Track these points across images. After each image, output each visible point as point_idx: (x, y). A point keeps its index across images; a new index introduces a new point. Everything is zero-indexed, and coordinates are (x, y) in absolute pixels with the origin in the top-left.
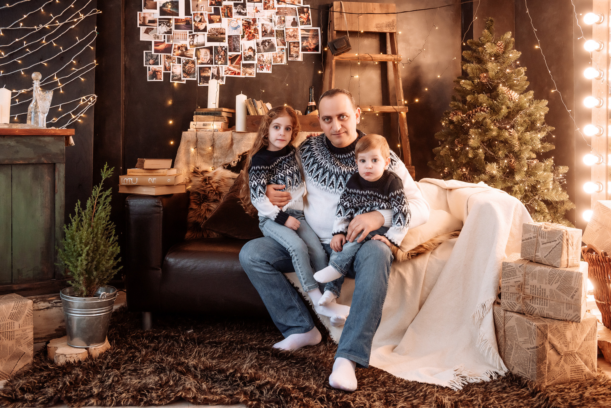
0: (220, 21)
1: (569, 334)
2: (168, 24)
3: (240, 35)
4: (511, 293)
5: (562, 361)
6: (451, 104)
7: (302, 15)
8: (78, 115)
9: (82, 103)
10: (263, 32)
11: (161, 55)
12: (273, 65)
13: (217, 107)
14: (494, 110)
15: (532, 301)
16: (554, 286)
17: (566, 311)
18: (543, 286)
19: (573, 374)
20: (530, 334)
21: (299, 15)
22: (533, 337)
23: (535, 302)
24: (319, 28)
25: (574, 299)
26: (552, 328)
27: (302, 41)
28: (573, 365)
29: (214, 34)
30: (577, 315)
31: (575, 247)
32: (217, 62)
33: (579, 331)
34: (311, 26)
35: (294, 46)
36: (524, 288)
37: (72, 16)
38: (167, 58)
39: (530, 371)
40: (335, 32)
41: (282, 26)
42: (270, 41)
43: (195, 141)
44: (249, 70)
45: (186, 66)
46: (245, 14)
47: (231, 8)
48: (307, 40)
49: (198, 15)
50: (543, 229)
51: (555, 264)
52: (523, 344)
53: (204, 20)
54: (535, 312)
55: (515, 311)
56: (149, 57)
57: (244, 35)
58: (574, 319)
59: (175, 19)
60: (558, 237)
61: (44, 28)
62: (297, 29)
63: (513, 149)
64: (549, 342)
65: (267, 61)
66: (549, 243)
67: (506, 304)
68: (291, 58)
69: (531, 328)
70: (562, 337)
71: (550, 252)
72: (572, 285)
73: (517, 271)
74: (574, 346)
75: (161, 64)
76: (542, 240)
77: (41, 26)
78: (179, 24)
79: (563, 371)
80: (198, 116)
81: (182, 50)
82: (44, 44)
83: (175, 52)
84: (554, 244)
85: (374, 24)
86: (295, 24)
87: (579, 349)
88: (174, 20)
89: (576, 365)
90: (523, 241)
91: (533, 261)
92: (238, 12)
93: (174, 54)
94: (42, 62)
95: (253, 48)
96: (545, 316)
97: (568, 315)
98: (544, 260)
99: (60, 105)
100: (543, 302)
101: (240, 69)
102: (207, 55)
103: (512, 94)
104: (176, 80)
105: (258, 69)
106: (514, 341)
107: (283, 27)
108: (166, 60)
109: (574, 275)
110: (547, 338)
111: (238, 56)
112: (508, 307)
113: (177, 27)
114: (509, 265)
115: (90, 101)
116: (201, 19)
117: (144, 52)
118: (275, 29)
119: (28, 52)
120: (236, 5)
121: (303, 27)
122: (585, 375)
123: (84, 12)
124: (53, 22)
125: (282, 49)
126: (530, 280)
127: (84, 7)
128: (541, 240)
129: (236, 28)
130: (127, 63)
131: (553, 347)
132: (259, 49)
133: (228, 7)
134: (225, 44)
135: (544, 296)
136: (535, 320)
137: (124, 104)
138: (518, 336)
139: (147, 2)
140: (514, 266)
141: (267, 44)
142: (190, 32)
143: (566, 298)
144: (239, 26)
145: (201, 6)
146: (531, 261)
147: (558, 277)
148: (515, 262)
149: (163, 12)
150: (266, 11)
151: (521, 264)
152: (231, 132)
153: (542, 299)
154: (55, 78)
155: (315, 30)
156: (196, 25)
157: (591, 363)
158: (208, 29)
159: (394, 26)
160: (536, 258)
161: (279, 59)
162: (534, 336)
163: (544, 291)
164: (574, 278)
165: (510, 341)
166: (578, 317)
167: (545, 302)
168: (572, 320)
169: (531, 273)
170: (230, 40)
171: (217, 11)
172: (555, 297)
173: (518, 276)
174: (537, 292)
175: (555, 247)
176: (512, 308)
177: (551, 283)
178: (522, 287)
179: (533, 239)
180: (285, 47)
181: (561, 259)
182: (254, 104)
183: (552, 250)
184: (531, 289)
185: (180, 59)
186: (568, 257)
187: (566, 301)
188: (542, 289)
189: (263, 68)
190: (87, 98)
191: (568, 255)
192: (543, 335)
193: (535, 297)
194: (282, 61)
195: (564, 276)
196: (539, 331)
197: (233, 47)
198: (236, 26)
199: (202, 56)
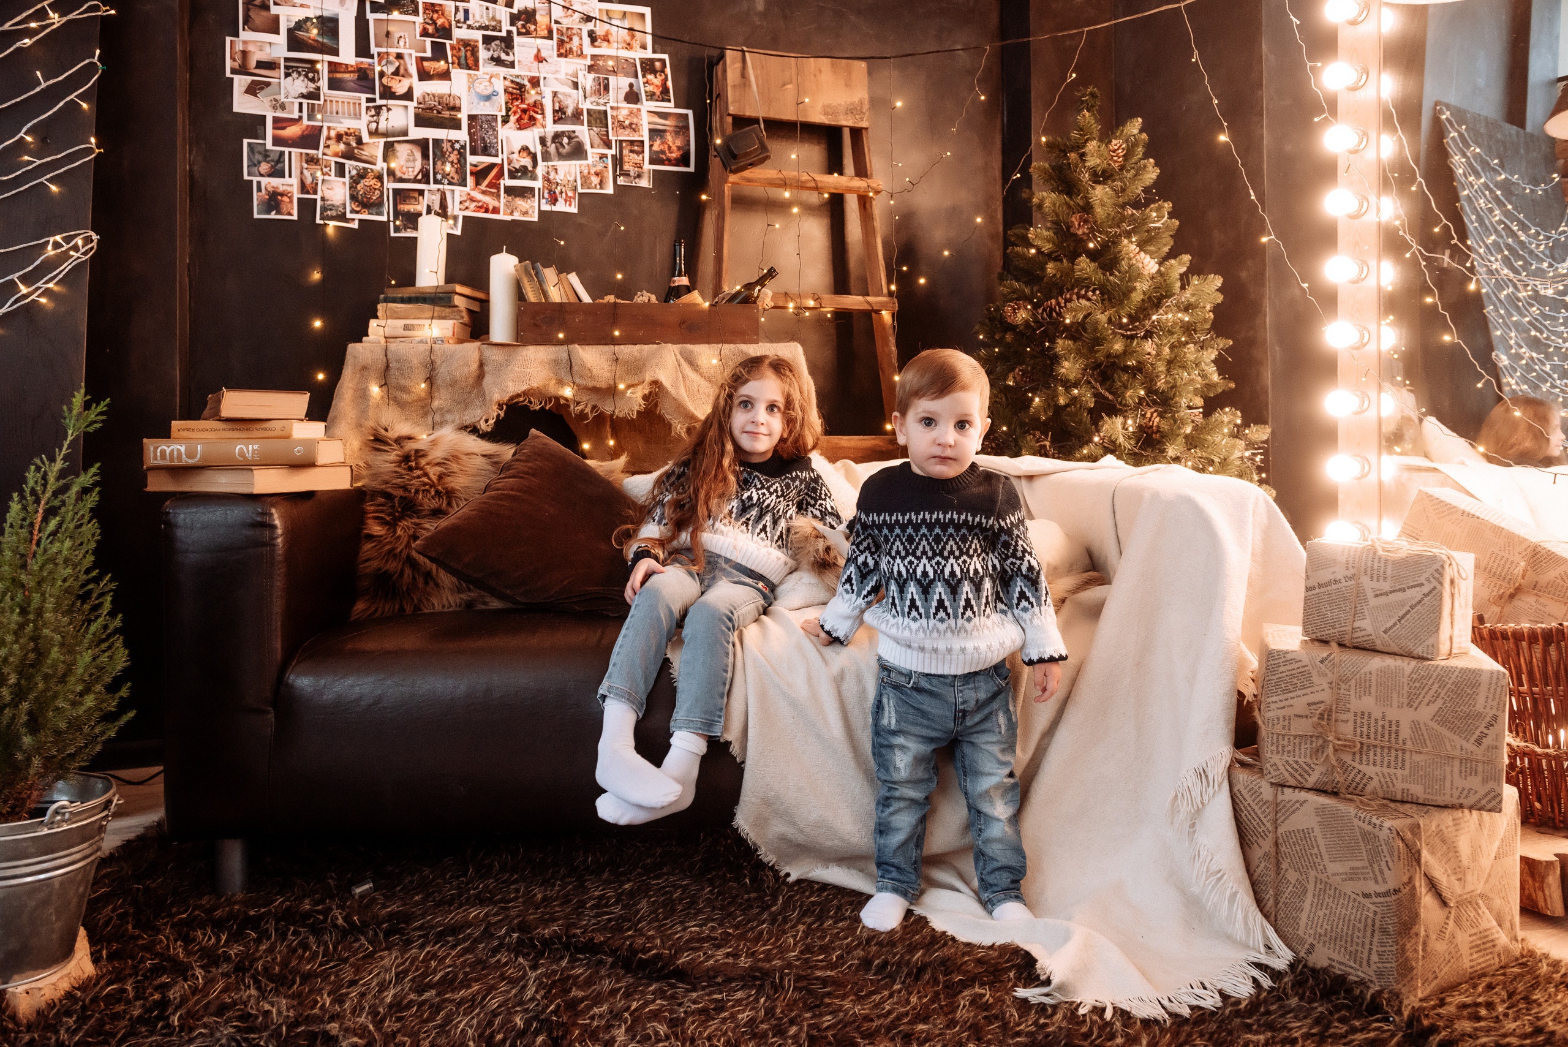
0: (447, 76)
1: (1464, 846)
2: (310, 75)
3: (500, 115)
4: (1295, 737)
5: (1451, 922)
8: (39, 284)
9: (50, 251)
10: (555, 111)
11: (290, 153)
12: (580, 194)
13: (442, 282)
14: (1111, 296)
15: (1357, 756)
16: (1425, 713)
17: (1460, 782)
18: (1393, 714)
19: (1475, 956)
20: (1374, 855)
22: (1383, 864)
23: (1368, 760)
24: (690, 113)
25: (1484, 746)
26: (1430, 832)
27: (650, 139)
28: (1474, 931)
29: (431, 109)
30: (1493, 790)
31: (1463, 603)
32: (439, 177)
33: (1486, 833)
35: (631, 151)
36: (1337, 721)
37: (25, 15)
38: (307, 162)
39: (1375, 958)
40: (729, 119)
41: (602, 101)
42: (573, 135)
43: (383, 368)
44: (521, 204)
45: (358, 183)
46: (512, 65)
47: (476, 46)
48: (662, 137)
49: (392, 58)
51: (1420, 649)
53: (406, 70)
54: (1369, 788)
55: (1309, 786)
56: (258, 157)
57: (508, 116)
58: (1483, 802)
59: (329, 62)
60: (1427, 575)
62: (639, 110)
63: (1156, 384)
64: (1425, 874)
65: (565, 182)
66: (1399, 594)
67: (1281, 766)
69: (1379, 836)
70: (1451, 854)
71: (1401, 618)
72: (1479, 707)
73: (1314, 673)
74: (1475, 877)
75: (290, 176)
76: (1375, 584)
78: (339, 75)
79: (1453, 952)
80: (391, 305)
81: (348, 144)
83: (328, 147)
85: (819, 105)
86: (632, 97)
87: (1487, 881)
88: (326, 65)
89: (1481, 929)
90: (1308, 589)
91: (1346, 642)
92: (492, 59)
93: (327, 151)
95: (532, 150)
96: (1399, 797)
97: (1465, 792)
98: (1381, 641)
100: (1393, 759)
101: (498, 198)
102: (415, 160)
103: (1146, 262)
104: (332, 218)
105: (543, 201)
106: (1313, 873)
107: (605, 104)
108: (305, 165)
109: (1485, 679)
111: (492, 166)
112: (1287, 775)
113: (334, 84)
114: (1289, 657)
115: (76, 248)
116: (398, 69)
117: (246, 141)
118: (586, 106)
120: (487, 40)
121: (653, 105)
122: (1499, 955)
123: (60, 8)
125: (603, 157)
126: (1353, 696)
129: (488, 98)
130: (195, 167)
131: (1433, 886)
132: (547, 152)
133: (469, 45)
134: (462, 135)
135: (1393, 741)
136: (1379, 811)
137: (189, 276)
138: (1325, 856)
139: (252, 11)
140: (1306, 661)
141: (565, 140)
142: (369, 100)
143: (1461, 744)
144: (495, 94)
145: (396, 35)
147: (1436, 686)
148: (1298, 649)
149: (296, 43)
150: (563, 60)
152: (477, 344)
153: (1389, 748)
155: (680, 115)
156: (385, 80)
157: (1509, 918)
158: (417, 94)
159: (864, 112)
160: (1355, 635)
161: (595, 180)
162: (1388, 858)
163: (1394, 728)
165: (1297, 870)
166: (1494, 797)
167: (1396, 757)
168: (1479, 806)
169: (1358, 676)
170: (473, 127)
171: (439, 51)
172: (1428, 742)
173: (1317, 688)
174: (1373, 730)
175: (1419, 602)
176: (1299, 778)
177: (1415, 705)
178: (1329, 719)
179: (1344, 583)
180: (610, 152)
181: (1438, 638)
182: (537, 274)
183: (1406, 614)
184: (1355, 723)
185: (343, 165)
186: (1452, 628)
187: (1459, 751)
188: (1390, 722)
189: (556, 200)
190: (67, 240)
191: (1452, 623)
192: (1409, 856)
193: (1368, 746)
194: (603, 184)
195: (1453, 683)
196: (1401, 845)
197: (480, 143)
198: (488, 92)
199: (400, 162)
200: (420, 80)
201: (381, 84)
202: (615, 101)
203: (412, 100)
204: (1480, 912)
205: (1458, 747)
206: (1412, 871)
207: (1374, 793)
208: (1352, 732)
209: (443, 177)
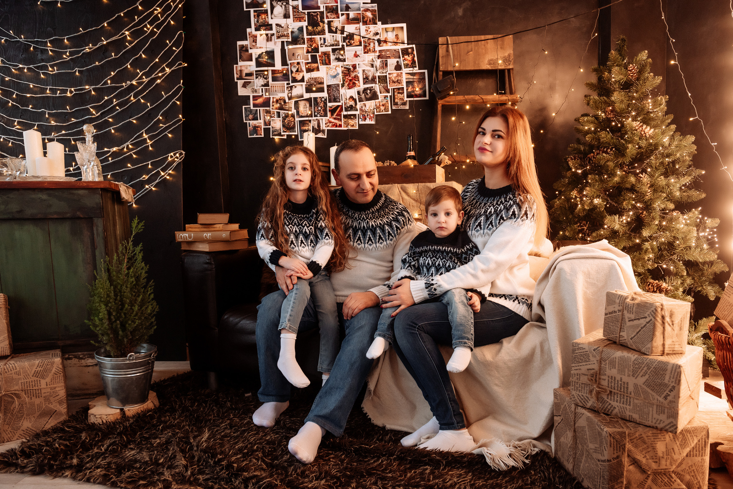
0: (318, 69)
1: (660, 447)
2: (265, 76)
3: (340, 84)
4: (582, 384)
5: (650, 481)
6: (570, 147)
7: (406, 57)
8: (167, 172)
9: (170, 159)
10: (364, 79)
11: (260, 110)
12: (376, 115)
14: (620, 151)
15: (609, 396)
16: (641, 381)
17: (655, 416)
18: (625, 379)
20: (601, 443)
21: (403, 57)
22: (604, 447)
23: (614, 399)
24: (426, 71)
25: (668, 401)
26: (634, 437)
27: (407, 86)
29: (312, 85)
30: (672, 422)
31: (676, 327)
32: (316, 114)
33: (678, 443)
34: (417, 68)
35: (399, 93)
36: (600, 379)
37: (158, 71)
38: (266, 113)
40: (441, 73)
41: (384, 71)
42: (372, 89)
44: (351, 122)
45: (285, 119)
46: (344, 60)
47: (330, 54)
48: (412, 84)
49: (295, 65)
51: (644, 349)
52: (594, 452)
53: (301, 69)
54: (614, 412)
55: (587, 407)
56: (248, 113)
57: (343, 83)
58: (667, 427)
59: (272, 70)
60: (648, 313)
61: (132, 84)
63: (643, 197)
64: (629, 456)
65: (369, 110)
66: (637, 321)
67: (576, 397)
68: (396, 106)
69: (602, 435)
70: (649, 450)
71: (637, 333)
72: (666, 381)
73: (591, 355)
74: (668, 463)
75: (260, 119)
76: (630, 315)
77: (129, 83)
78: (276, 75)
81: (280, 104)
82: (132, 101)
83: (273, 106)
84: (643, 322)
85: (486, 61)
86: (398, 67)
88: (271, 72)
90: (606, 314)
91: (617, 341)
92: (336, 59)
93: (273, 108)
94: (131, 120)
95: (354, 97)
96: (628, 419)
97: (658, 422)
98: (630, 343)
99: (150, 162)
100: (625, 400)
101: (341, 120)
102: (307, 107)
103: (646, 130)
104: (276, 135)
105: (360, 120)
106: (585, 447)
107: (386, 73)
109: (670, 368)
110: (624, 450)
111: (338, 106)
112: (579, 400)
113: (274, 79)
114: (580, 346)
115: (177, 158)
116: (298, 69)
117: (244, 107)
118: (378, 74)
119: (118, 110)
120: (334, 51)
121: (408, 70)
123: (169, 66)
124: (141, 78)
125: (386, 97)
126: (607, 369)
127: (170, 61)
128: (627, 315)
129: (335, 77)
131: (635, 462)
132: (361, 98)
133: (326, 54)
134: (325, 95)
135: (626, 392)
136: (609, 424)
137: (228, 162)
138: (588, 440)
140: (587, 349)
141: (369, 91)
142: (288, 84)
144: (338, 74)
145: (297, 54)
146: (615, 343)
147: (646, 368)
148: (590, 343)
149: (259, 64)
150: (366, 55)
151: (596, 347)
153: (624, 395)
154: (144, 135)
155: (421, 73)
156: (293, 75)
158: (306, 79)
159: (510, 61)
160: (621, 339)
161: (382, 108)
162: (605, 445)
163: (626, 386)
164: (669, 371)
165: (581, 444)
166: (673, 426)
167: (627, 400)
168: (665, 429)
169: (610, 359)
170: (330, 90)
171: (314, 59)
172: (642, 395)
173: (592, 362)
174: (616, 385)
175: (645, 326)
176: (584, 403)
177: (636, 376)
178: (596, 377)
179: (618, 313)
180: (389, 95)
181: (652, 344)
183: (640, 330)
184: (609, 381)
185: (279, 112)
186: (664, 340)
187: (656, 401)
188: (624, 383)
189: (366, 119)
190: (175, 154)
191: (664, 338)
192: (618, 446)
193: (614, 393)
194: (386, 110)
195: (654, 367)
196: (612, 440)
197: (332, 97)
198: (335, 74)
199: (301, 109)
200: (307, 73)
201: (292, 77)
203: (304, 82)
204: (673, 480)
205: (656, 399)
206: (620, 453)
207: (616, 415)
208: (607, 385)
209: (318, 114)
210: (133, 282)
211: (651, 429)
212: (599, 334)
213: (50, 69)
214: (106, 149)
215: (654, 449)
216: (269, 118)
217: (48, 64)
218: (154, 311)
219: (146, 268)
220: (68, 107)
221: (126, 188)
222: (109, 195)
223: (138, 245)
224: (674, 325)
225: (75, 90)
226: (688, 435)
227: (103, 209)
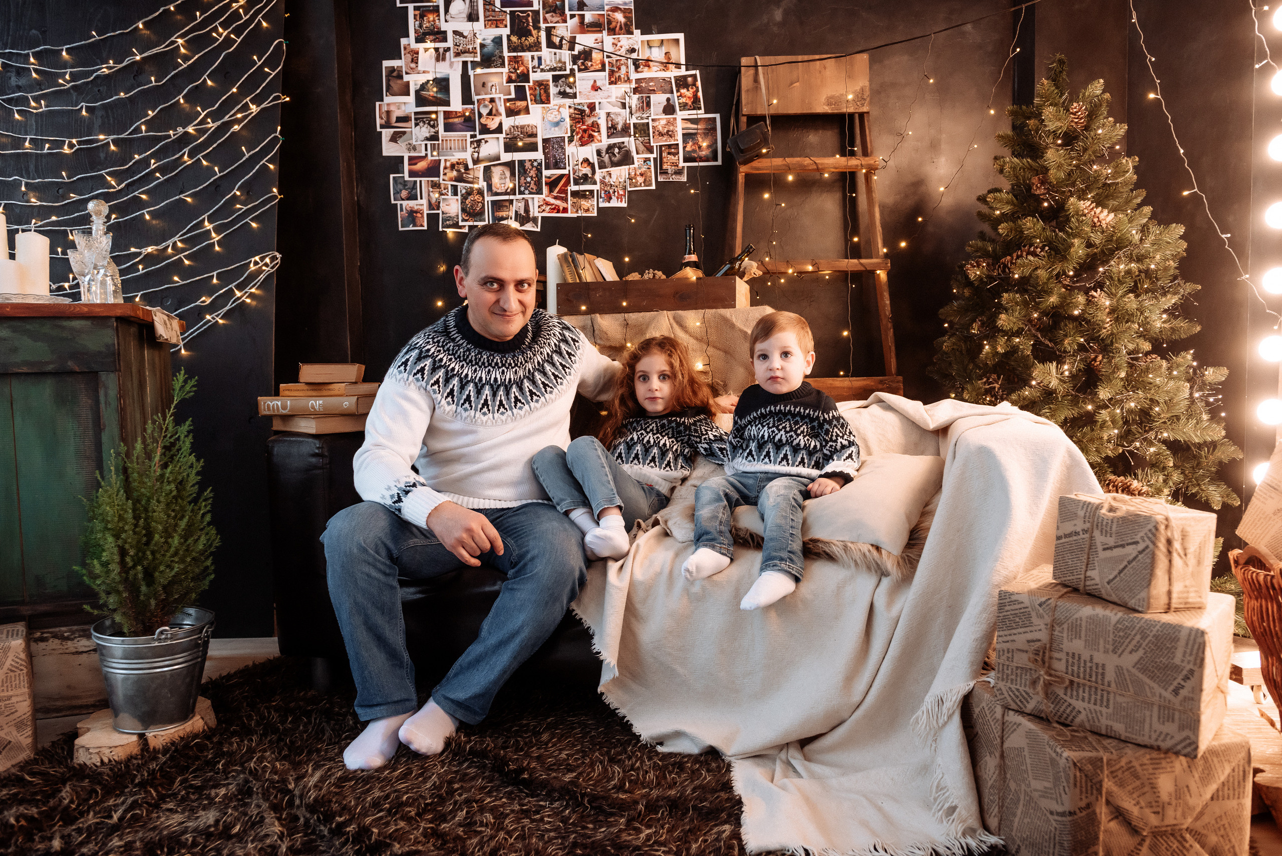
0: (527, 111)
1: (1165, 784)
2: (432, 123)
3: (566, 136)
4: (1017, 668)
5: (1146, 849)
6: (970, 246)
7: (683, 91)
8: (246, 290)
9: (252, 267)
10: (608, 128)
11: (420, 181)
12: (629, 192)
15: (1069, 693)
16: (1128, 660)
17: (1156, 725)
18: (1099, 658)
20: (1057, 779)
21: (678, 91)
23: (1078, 696)
24: (717, 116)
25: (1180, 697)
26: (1117, 767)
27: (684, 141)
29: (515, 138)
30: (1188, 738)
31: (1192, 560)
32: (522, 189)
33: (1197, 776)
34: (702, 111)
35: (669, 153)
36: (1051, 658)
37: (236, 109)
40: (744, 119)
41: (645, 116)
42: (622, 146)
44: (585, 204)
45: (466, 199)
46: (574, 96)
47: (548, 85)
48: (693, 139)
49: (487, 103)
50: (1104, 511)
51: (1133, 601)
52: (1041, 796)
53: (497, 110)
54: (1078, 720)
55: (1027, 711)
56: (400, 187)
57: (572, 136)
58: (1179, 747)
59: (445, 112)
61: (186, 133)
62: (675, 119)
63: (1099, 331)
64: (1108, 803)
65: (617, 184)
66: (1120, 549)
67: (1006, 693)
68: (664, 176)
69: (1058, 764)
70: (1146, 789)
71: (1120, 572)
72: (1177, 660)
73: (1033, 614)
74: (1179, 813)
76: (1104, 539)
77: (180, 130)
78: (451, 121)
81: (458, 171)
82: (185, 162)
83: (445, 174)
84: (1131, 551)
85: (823, 99)
86: (669, 109)
87: (1197, 818)
88: (442, 114)
90: (1059, 538)
91: (1081, 587)
92: (560, 93)
93: (446, 178)
94: (182, 196)
95: (591, 161)
96: (1104, 732)
97: (1162, 737)
98: (1106, 591)
99: (215, 273)
100: (1099, 697)
101: (566, 200)
102: (506, 178)
103: (1102, 216)
104: (450, 226)
105: (601, 200)
106: (1023, 786)
107: (647, 118)
108: (431, 189)
110: (1100, 791)
111: (562, 176)
113: (448, 128)
114: (1014, 598)
115: (266, 265)
116: (491, 110)
117: (392, 176)
119: (159, 178)
120: (556, 79)
121: (686, 114)
123: (257, 101)
124: (203, 122)
125: (646, 160)
126: (1065, 640)
127: (258, 91)
128: (1099, 538)
131: (1119, 814)
132: (602, 161)
133: (542, 84)
134: (539, 155)
135: (1100, 682)
136: (1070, 743)
137: (360, 274)
138: (1030, 774)
139: (392, 83)
140: (1027, 603)
141: (617, 150)
142: (472, 136)
143: (1159, 692)
144: (562, 120)
145: (490, 85)
146: (1076, 590)
147: (1138, 637)
148: (1031, 593)
149: (421, 100)
150: (613, 86)
151: (1043, 599)
153: (1096, 688)
154: (206, 223)
155: (709, 119)
156: (483, 121)
157: (1230, 855)
158: (505, 128)
159: (865, 99)
160: (1088, 583)
161: (640, 180)
162: (1065, 784)
163: (1100, 670)
164: (1182, 643)
165: (1015, 781)
166: (1190, 744)
167: (1102, 696)
168: (1175, 750)
169: (1070, 621)
170: (547, 148)
171: (521, 94)
172: (1130, 686)
173: (1036, 628)
174: (1082, 669)
175: (1135, 558)
176: (1019, 703)
177: (1120, 651)
178: (1044, 656)
179: (1082, 536)
180: (652, 156)
181: (1149, 593)
182: (573, 260)
183: (1126, 567)
184: (1067, 661)
185: (456, 186)
186: (1170, 585)
187: (1157, 698)
188: (1097, 664)
189: (611, 198)
190: (262, 259)
191: (1170, 579)
192: (1089, 784)
193: (1078, 684)
194: (647, 182)
195: (1154, 636)
196: (1078, 774)
197: (552, 160)
198: (556, 120)
199: (496, 180)
201: (480, 123)
202: (656, 116)
203: (501, 133)
204: (1187, 845)
205: (1157, 694)
206: (1092, 799)
207: (1081, 725)
208: (1064, 670)
209: (526, 189)
210: (171, 491)
211: (1148, 750)
212: (1045, 574)
213: (33, 104)
214: (133, 250)
215: (1154, 787)
216: (437, 195)
217: (29, 95)
218: (211, 546)
219: (199, 466)
220: (64, 173)
221: (166, 318)
222: (133, 330)
223: (184, 422)
224: (1189, 556)
225: (79, 143)
226: (1215, 759)
227: (119, 354)
